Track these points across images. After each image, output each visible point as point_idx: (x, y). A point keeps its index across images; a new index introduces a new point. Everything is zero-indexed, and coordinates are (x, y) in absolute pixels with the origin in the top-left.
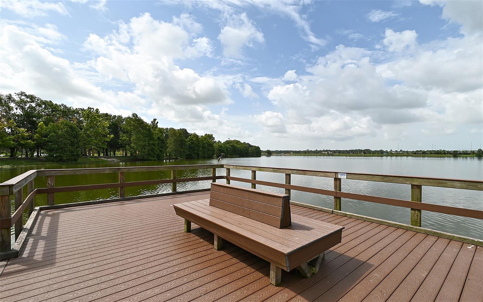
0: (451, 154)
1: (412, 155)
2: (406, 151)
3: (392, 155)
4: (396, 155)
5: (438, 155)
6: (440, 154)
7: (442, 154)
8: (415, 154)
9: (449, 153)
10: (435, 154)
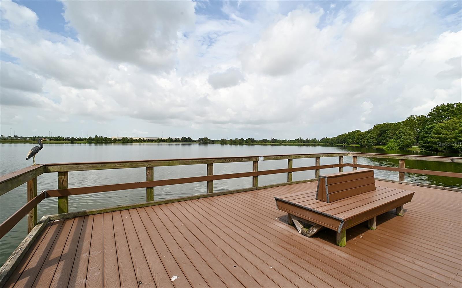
0: (69, 140)
1: (31, 142)
2: (23, 137)
3: (5, 141)
4: (10, 141)
5: (57, 141)
6: (60, 140)
7: (61, 141)
8: (34, 140)
9: (67, 139)
10: (55, 140)
